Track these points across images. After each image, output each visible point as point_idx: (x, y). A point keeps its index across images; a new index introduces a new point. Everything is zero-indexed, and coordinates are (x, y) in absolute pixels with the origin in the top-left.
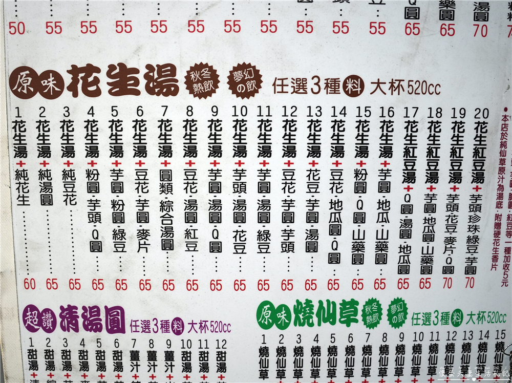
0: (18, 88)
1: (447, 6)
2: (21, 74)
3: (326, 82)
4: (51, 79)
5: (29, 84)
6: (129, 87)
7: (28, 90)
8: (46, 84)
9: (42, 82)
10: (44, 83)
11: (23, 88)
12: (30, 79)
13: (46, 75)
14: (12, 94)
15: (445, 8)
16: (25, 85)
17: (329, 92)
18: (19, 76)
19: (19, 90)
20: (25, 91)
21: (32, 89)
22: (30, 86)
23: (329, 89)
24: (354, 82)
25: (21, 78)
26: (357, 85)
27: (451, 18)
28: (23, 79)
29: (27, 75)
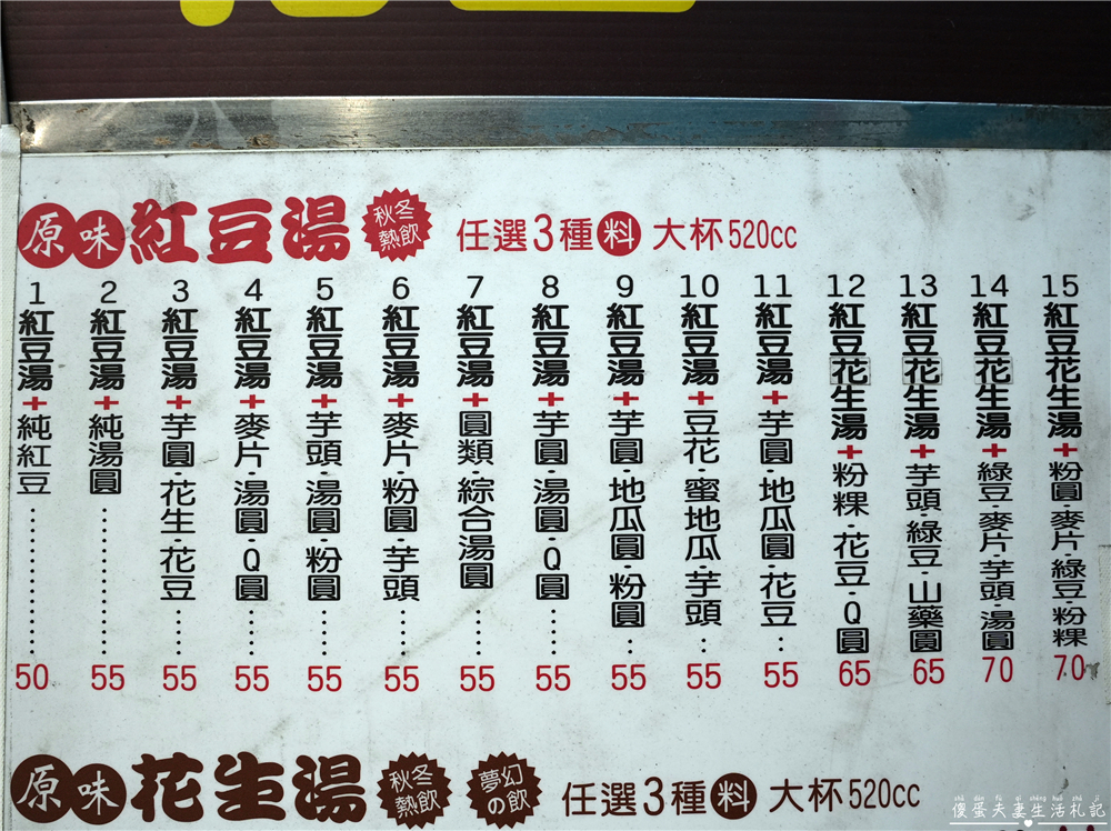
0: (29, 799)
1: (925, 623)
2: (37, 770)
3: (675, 789)
4: (99, 782)
5: (51, 791)
6: (260, 803)
7: (50, 803)
8: (87, 792)
9: (80, 788)
10: (84, 790)
11: (39, 800)
12: (55, 782)
13: (89, 773)
14: (15, 811)
15: (922, 628)
16: (44, 794)
17: (682, 809)
18: (33, 775)
19: (31, 804)
20: (43, 807)
21: (58, 803)
22: (54, 795)
23: (682, 804)
24: (735, 789)
25: (36, 779)
26: (742, 793)
27: (936, 646)
28: (40, 781)
29: (49, 774)
